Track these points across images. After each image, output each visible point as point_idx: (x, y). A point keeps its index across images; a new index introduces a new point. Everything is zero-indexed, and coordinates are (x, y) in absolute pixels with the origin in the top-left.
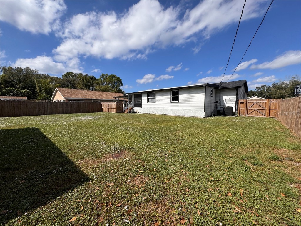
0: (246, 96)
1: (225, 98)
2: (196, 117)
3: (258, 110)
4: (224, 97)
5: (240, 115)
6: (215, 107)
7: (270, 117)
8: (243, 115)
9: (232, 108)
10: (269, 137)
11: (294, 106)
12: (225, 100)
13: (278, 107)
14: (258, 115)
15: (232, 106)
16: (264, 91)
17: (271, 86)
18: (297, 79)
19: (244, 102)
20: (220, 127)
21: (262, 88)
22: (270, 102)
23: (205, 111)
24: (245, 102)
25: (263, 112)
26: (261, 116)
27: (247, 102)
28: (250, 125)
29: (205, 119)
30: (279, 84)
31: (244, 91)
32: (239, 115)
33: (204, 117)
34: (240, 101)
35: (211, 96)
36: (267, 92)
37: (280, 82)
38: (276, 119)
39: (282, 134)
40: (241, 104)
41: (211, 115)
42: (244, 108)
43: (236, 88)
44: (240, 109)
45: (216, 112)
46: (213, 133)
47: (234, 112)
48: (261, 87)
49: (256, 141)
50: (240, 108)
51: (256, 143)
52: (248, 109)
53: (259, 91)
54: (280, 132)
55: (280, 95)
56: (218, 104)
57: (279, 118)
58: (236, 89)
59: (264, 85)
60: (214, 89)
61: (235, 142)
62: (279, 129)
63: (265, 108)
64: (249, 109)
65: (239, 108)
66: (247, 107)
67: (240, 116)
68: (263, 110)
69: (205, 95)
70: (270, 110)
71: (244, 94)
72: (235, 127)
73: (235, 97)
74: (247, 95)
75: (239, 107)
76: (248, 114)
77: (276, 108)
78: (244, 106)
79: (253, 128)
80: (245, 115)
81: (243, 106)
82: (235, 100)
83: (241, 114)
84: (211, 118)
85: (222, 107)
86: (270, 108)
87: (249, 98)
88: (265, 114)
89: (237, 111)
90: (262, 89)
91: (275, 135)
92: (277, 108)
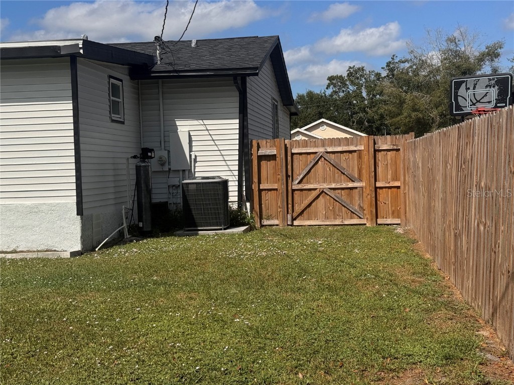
0: (283, 119)
1: (187, 129)
2: (29, 256)
3: (334, 189)
4: (184, 127)
5: (265, 222)
6: (138, 184)
7: (380, 221)
8: (276, 222)
9: (225, 183)
10: (368, 322)
11: (446, 167)
12: (190, 141)
13: (405, 176)
14: (335, 218)
15: (224, 175)
16: (358, 95)
17: (384, 74)
18: (463, 49)
19: (274, 152)
20: (162, 302)
21: (353, 83)
22: (375, 151)
23: (80, 212)
24: (279, 151)
25: (351, 198)
26: (346, 223)
27: (289, 154)
28: (303, 271)
29: (86, 259)
30: (407, 65)
31: (277, 97)
32: (258, 225)
33: (78, 247)
34: (259, 147)
35: (115, 117)
36: (373, 104)
37: (408, 57)
38: (400, 230)
39: (415, 300)
40: (263, 163)
41: (121, 233)
42: (275, 186)
43: (235, 77)
44: (260, 191)
45: (147, 216)
46: (120, 345)
47: (235, 206)
48: (345, 75)
49: (316, 352)
50: (259, 182)
51: (319, 359)
52: (293, 191)
53: (342, 94)
54: (408, 290)
55: (413, 114)
56: (153, 165)
57: (411, 227)
58: (236, 82)
59: (357, 66)
60: (126, 78)
61: (225, 373)
62: (404, 276)
63: (360, 180)
64: (300, 187)
65: (255, 187)
66: (287, 176)
67: (262, 226)
68: (351, 189)
69: (76, 110)
70: (376, 188)
71: (275, 108)
72: (233, 291)
73: (235, 123)
74: (292, 114)
75: (255, 180)
76: (295, 215)
77: (395, 178)
78: (275, 173)
79: (310, 284)
80: (284, 219)
81: (271, 172)
82: (235, 145)
83: (268, 219)
84: (120, 251)
85: (175, 181)
86: (376, 181)
87: (302, 130)
88: (361, 208)
89: (248, 200)
90: (352, 88)
91: (390, 309)
92: (402, 178)
